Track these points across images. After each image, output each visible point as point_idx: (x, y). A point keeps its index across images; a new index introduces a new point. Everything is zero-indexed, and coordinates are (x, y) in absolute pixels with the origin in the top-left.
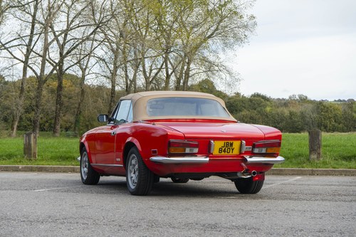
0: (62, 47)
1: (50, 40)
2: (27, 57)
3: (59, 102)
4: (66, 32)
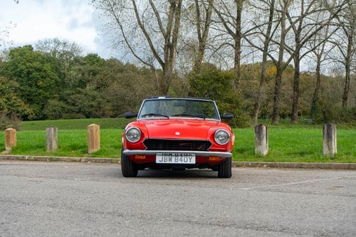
0: (298, 33)
1: (287, 27)
2: (266, 44)
3: (296, 89)
4: (301, 19)
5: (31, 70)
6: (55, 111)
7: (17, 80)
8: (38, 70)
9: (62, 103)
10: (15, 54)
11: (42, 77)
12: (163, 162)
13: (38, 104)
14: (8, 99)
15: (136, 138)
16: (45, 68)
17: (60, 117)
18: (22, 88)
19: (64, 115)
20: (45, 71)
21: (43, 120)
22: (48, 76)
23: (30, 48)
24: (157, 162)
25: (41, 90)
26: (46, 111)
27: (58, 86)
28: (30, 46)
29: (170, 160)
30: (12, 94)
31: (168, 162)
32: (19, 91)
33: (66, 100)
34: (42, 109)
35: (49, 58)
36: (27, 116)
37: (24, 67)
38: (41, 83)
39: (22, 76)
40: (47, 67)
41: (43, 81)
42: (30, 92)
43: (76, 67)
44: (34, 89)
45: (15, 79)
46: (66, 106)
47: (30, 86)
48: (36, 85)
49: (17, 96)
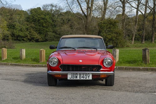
2: (138, 6)
3: (153, 27)
5: (40, 19)
6: (51, 37)
7: (34, 24)
8: (43, 19)
9: (54, 34)
10: (33, 11)
11: (45, 22)
12: (72, 79)
13: (43, 34)
14: (30, 32)
15: (55, 64)
16: (46, 18)
17: (53, 40)
18: (36, 27)
19: (55, 39)
20: (46, 19)
21: (46, 41)
22: (48, 21)
23: (39, 8)
24: (69, 78)
25: (44, 28)
26: (47, 38)
27: (52, 26)
28: (40, 8)
29: (76, 77)
30: (31, 30)
31: (75, 79)
32: (35, 28)
33: (56, 32)
34: (45, 36)
35: (48, 13)
36: (38, 40)
37: (37, 17)
38: (45, 25)
39: (36, 21)
40: (47, 17)
41: (45, 24)
42: (40, 29)
43: (61, 17)
44: (41, 27)
45: (33, 23)
46: (56, 35)
47: (40, 26)
48: (42, 25)
49: (34, 31)
